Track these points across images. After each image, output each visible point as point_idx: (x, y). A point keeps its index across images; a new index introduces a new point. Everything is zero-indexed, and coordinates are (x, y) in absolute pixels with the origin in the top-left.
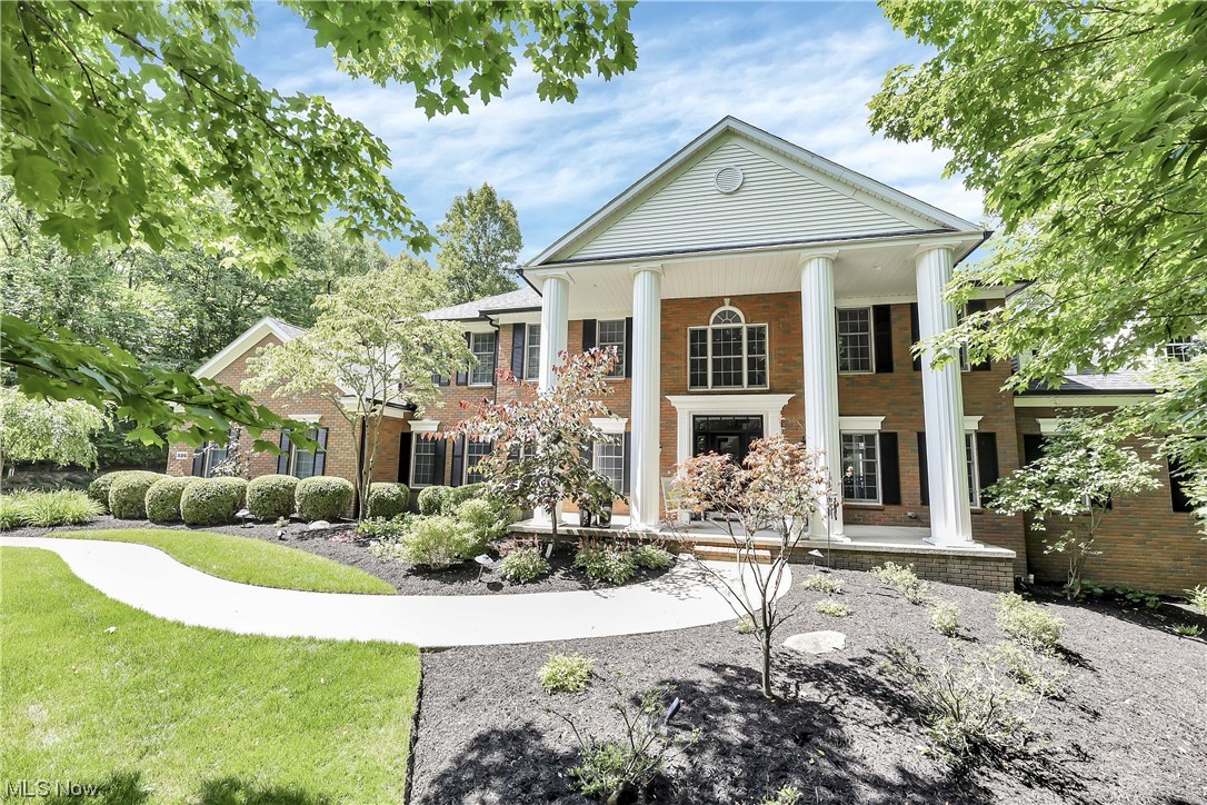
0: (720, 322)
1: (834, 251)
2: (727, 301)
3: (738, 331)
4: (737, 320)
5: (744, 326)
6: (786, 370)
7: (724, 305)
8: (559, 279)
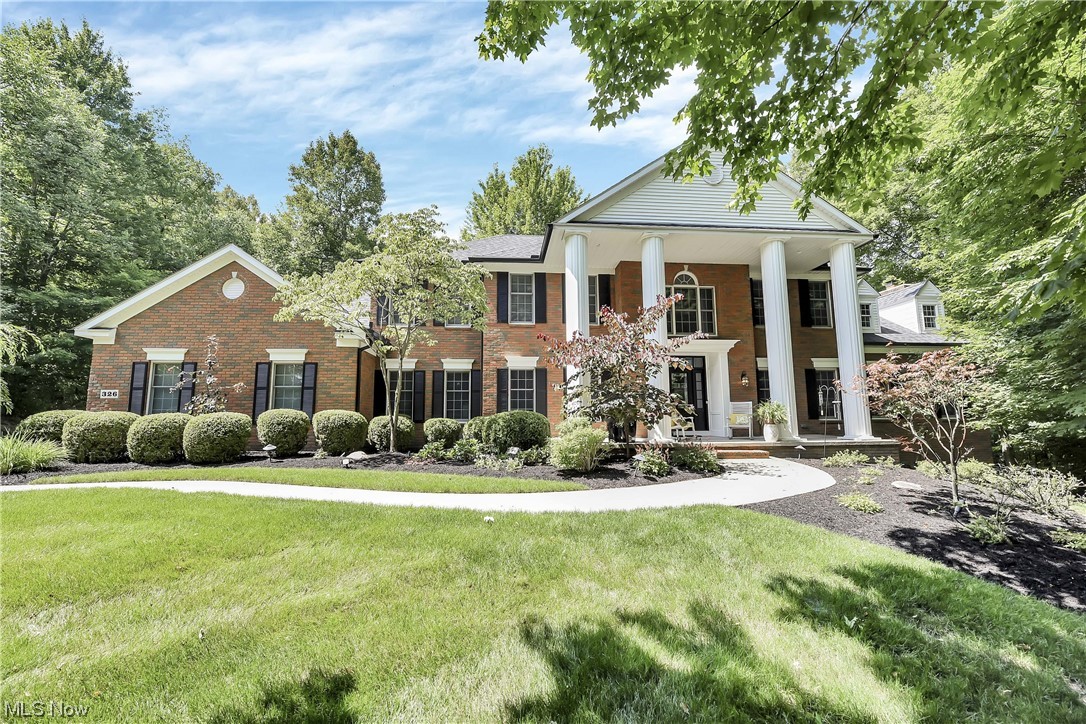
0: (679, 283)
1: (787, 237)
2: (686, 267)
3: (694, 290)
4: (692, 282)
5: (697, 286)
6: (729, 322)
7: (683, 270)
8: (584, 237)
